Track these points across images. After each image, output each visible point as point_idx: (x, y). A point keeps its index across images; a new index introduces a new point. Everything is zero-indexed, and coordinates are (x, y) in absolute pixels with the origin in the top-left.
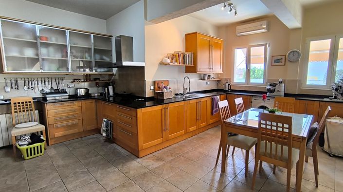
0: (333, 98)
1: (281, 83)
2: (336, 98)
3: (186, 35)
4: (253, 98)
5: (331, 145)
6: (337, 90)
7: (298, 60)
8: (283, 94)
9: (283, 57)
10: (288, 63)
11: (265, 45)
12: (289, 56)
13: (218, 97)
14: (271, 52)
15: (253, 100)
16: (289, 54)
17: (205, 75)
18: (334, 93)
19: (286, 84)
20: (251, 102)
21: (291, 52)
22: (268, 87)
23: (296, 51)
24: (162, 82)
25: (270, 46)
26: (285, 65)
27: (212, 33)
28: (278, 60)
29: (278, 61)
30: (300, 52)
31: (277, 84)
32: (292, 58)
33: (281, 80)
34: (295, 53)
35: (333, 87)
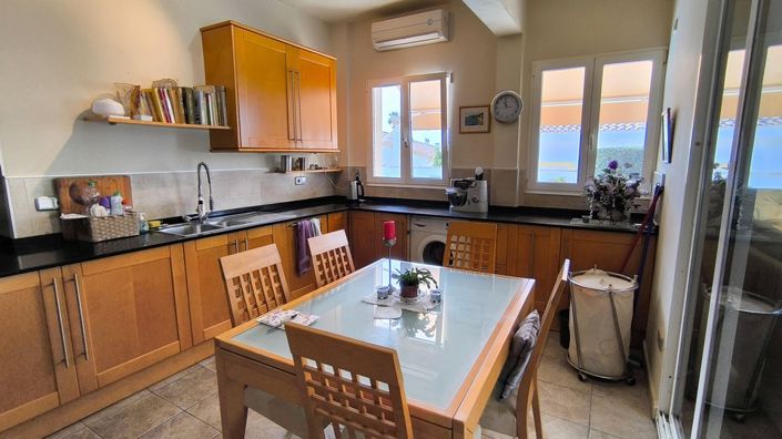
0: (590, 217)
1: (480, 178)
2: (596, 217)
3: (203, 31)
4: (414, 220)
5: (583, 350)
6: (597, 196)
7: (517, 120)
8: (484, 208)
9: (485, 110)
10: (496, 127)
11: (442, 77)
12: (495, 108)
13: (316, 221)
14: (458, 95)
15: (414, 227)
16: (497, 102)
17: (284, 158)
18: (591, 205)
19: (492, 183)
20: (409, 232)
21: (501, 98)
22: (451, 190)
23: (512, 96)
24: (88, 181)
25: (455, 80)
26: (489, 132)
27: (306, 39)
28: (473, 117)
29: (473, 120)
30: (520, 96)
31: (471, 182)
32: (504, 112)
33: (479, 171)
34: (509, 101)
35: (591, 188)
